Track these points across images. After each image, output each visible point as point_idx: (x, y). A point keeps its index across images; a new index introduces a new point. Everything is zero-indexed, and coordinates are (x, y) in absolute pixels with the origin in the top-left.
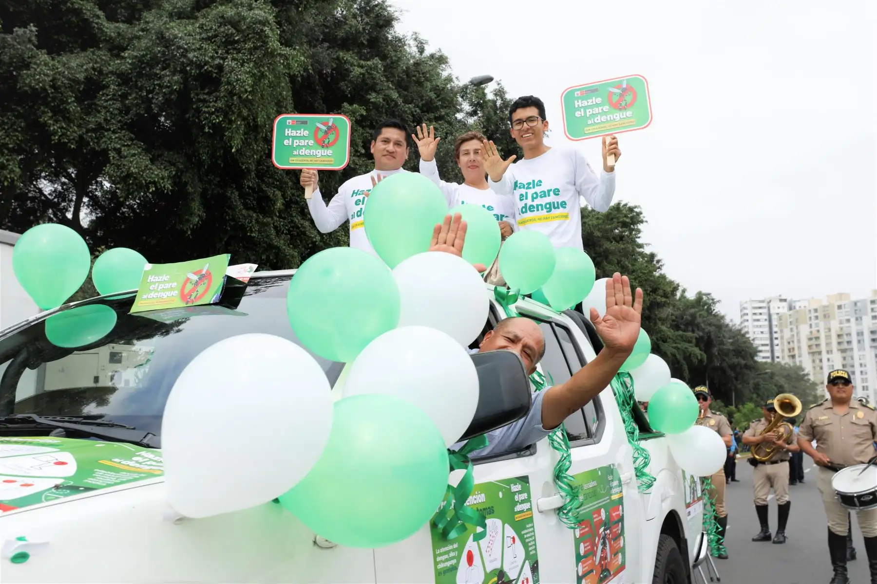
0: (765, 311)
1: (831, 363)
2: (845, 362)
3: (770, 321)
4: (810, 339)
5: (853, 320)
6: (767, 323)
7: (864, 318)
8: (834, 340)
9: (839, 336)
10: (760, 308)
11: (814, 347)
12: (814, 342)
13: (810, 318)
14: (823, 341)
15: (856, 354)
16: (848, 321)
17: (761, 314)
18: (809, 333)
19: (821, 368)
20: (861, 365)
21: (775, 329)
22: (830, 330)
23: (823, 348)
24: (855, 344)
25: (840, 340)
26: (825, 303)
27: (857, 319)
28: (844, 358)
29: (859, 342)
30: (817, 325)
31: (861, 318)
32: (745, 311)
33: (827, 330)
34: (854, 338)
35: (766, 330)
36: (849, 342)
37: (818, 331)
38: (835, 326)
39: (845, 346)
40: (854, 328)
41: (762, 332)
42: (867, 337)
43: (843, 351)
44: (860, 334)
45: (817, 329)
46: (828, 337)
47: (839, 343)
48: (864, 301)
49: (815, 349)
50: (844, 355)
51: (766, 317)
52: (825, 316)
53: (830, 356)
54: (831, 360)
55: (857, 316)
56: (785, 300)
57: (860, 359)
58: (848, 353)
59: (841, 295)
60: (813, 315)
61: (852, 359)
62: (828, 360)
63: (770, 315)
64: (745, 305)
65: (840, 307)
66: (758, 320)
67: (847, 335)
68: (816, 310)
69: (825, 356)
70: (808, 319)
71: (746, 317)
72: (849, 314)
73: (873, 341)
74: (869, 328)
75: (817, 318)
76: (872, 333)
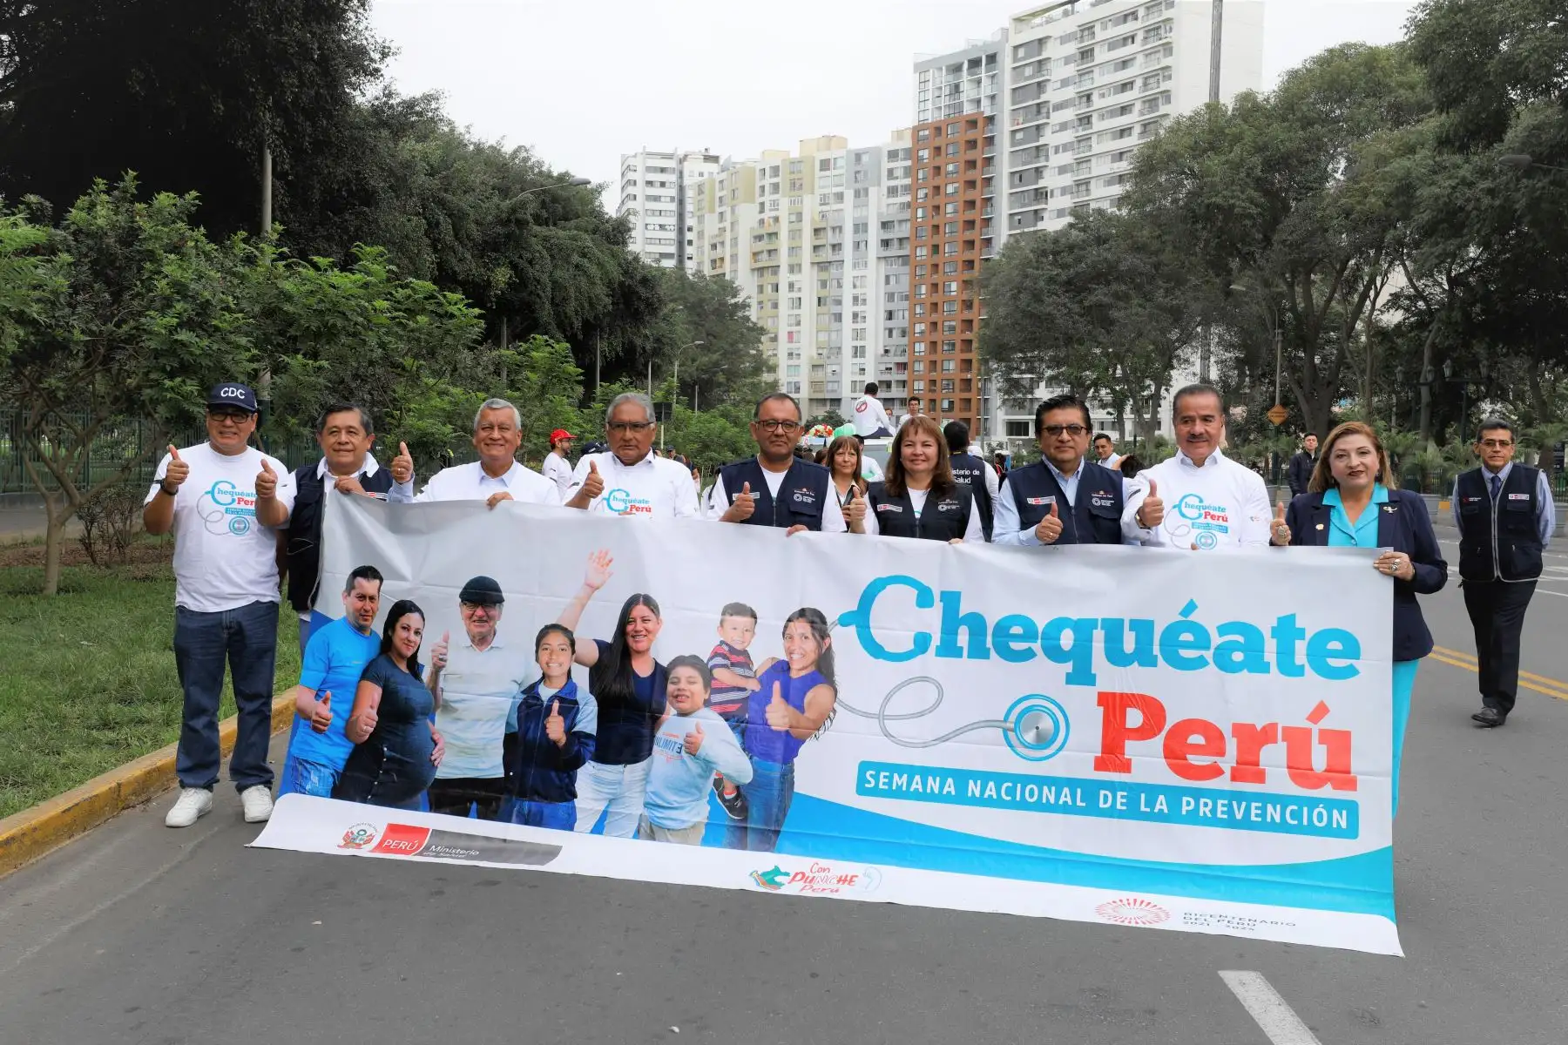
0: (671, 178)
1: (795, 295)
2: (823, 293)
3: (681, 203)
4: (759, 238)
5: (849, 195)
6: (673, 206)
7: (872, 191)
8: (807, 241)
9: (817, 231)
10: (663, 170)
11: (765, 255)
12: (763, 245)
13: (763, 188)
14: (783, 243)
15: (848, 273)
16: (840, 197)
17: (663, 184)
18: (756, 225)
19: (775, 306)
20: (856, 299)
21: (689, 222)
22: (799, 216)
23: (783, 259)
24: (848, 252)
25: (818, 243)
26: (795, 154)
27: (857, 194)
28: (824, 284)
29: (857, 245)
30: (775, 204)
31: (866, 190)
32: (631, 176)
33: (793, 218)
34: (848, 239)
35: (672, 221)
36: (836, 247)
37: (776, 219)
38: (810, 207)
39: (827, 254)
40: (848, 213)
41: (662, 227)
42: (874, 235)
43: (822, 266)
44: (860, 227)
45: (774, 214)
46: (795, 234)
47: (816, 248)
48: (877, 150)
49: (764, 261)
50: (824, 276)
51: (673, 192)
52: (793, 184)
53: (793, 278)
54: (796, 287)
55: (858, 186)
56: (715, 159)
57: (855, 286)
58: (833, 270)
59: (829, 140)
60: (768, 181)
61: (840, 286)
62: (791, 286)
63: (681, 189)
64: (631, 162)
65: (825, 165)
66: (657, 199)
67: (834, 229)
68: (776, 171)
69: (784, 277)
70: (757, 191)
71: (631, 190)
72: (844, 180)
73: (886, 243)
74: (879, 215)
75: (776, 187)
76: (885, 225)
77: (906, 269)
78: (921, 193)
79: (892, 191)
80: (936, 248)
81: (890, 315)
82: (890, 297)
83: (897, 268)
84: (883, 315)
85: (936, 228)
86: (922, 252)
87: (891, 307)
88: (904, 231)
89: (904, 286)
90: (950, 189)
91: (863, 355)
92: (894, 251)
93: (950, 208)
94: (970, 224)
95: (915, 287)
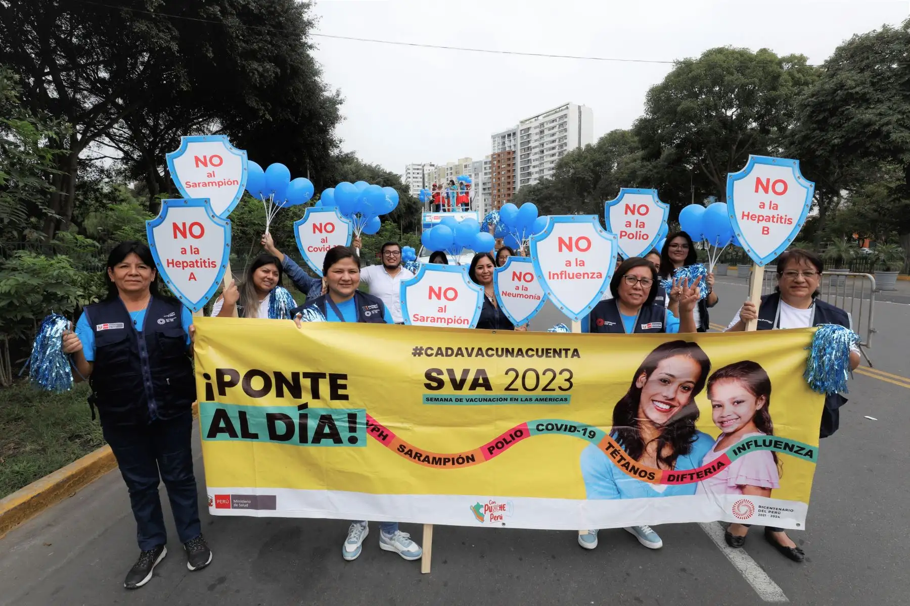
0: (420, 171)
3: (424, 179)
5: (473, 175)
6: (421, 180)
7: (480, 174)
10: (418, 169)
13: (447, 174)
17: (418, 173)
21: (426, 184)
26: (457, 163)
27: (475, 175)
31: (478, 174)
32: (409, 171)
35: (421, 184)
41: (418, 186)
42: (481, 187)
44: (477, 185)
48: (481, 162)
51: (421, 176)
55: (476, 172)
56: (433, 165)
59: (467, 158)
60: (449, 172)
63: (423, 175)
64: (408, 167)
65: (466, 166)
66: (417, 178)
68: (451, 169)
71: (409, 176)
72: (471, 171)
73: (484, 189)
74: (482, 181)
75: (451, 173)
76: (484, 184)
77: (491, 197)
78: (494, 174)
79: (486, 174)
80: (499, 190)
81: (486, 211)
82: (486, 205)
83: (487, 197)
85: (499, 184)
86: (495, 192)
87: (486, 208)
88: (489, 185)
89: (490, 202)
90: (503, 173)
92: (487, 192)
93: (503, 179)
94: (509, 183)
95: (493, 202)
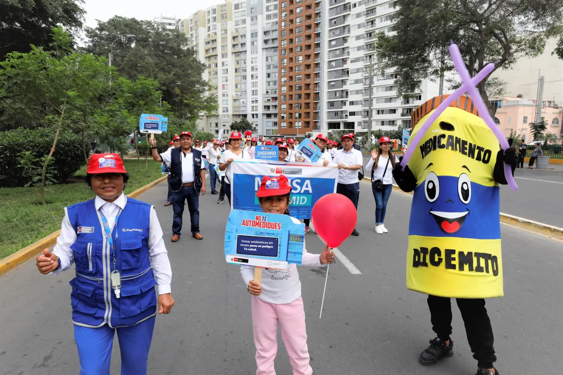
1: (225, 68)
2: (238, 67)
4: (208, 43)
5: (248, 20)
7: (259, 17)
8: (230, 42)
9: (234, 38)
11: (211, 50)
12: (210, 46)
13: (209, 20)
14: (219, 44)
15: (249, 56)
16: (244, 21)
18: (206, 37)
19: (216, 73)
20: (253, 68)
22: (226, 30)
23: (219, 52)
24: (248, 47)
25: (235, 43)
27: (252, 19)
28: (238, 63)
29: (253, 43)
30: (215, 26)
31: (256, 17)
33: (223, 32)
34: (248, 40)
36: (243, 45)
37: (215, 34)
38: (231, 27)
39: (239, 49)
40: (248, 28)
42: (261, 38)
43: (237, 54)
44: (254, 35)
45: (214, 31)
46: (224, 39)
47: (234, 46)
49: (211, 53)
50: (238, 58)
52: (222, 16)
53: (224, 60)
54: (225, 64)
55: (253, 15)
57: (252, 63)
58: (242, 56)
60: (212, 16)
61: (245, 63)
62: (223, 64)
65: (237, 7)
67: (242, 36)
68: (214, 11)
69: (220, 60)
70: (207, 21)
72: (246, 13)
73: (266, 42)
74: (263, 28)
75: (215, 19)
76: (265, 33)
77: (277, 53)
78: (283, 14)
79: (268, 17)
80: (291, 41)
81: (269, 76)
82: (269, 67)
83: (271, 53)
84: (265, 75)
85: (291, 31)
86: (285, 43)
87: (269, 71)
88: (275, 35)
89: (275, 60)
90: (298, 10)
91: (256, 95)
92: (270, 45)
93: (298, 20)
94: (309, 27)
95: (281, 60)
